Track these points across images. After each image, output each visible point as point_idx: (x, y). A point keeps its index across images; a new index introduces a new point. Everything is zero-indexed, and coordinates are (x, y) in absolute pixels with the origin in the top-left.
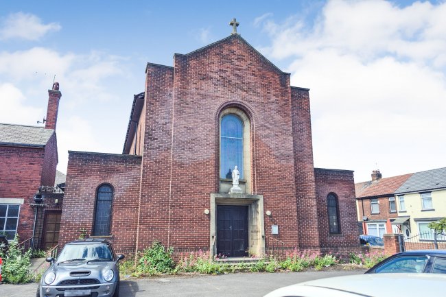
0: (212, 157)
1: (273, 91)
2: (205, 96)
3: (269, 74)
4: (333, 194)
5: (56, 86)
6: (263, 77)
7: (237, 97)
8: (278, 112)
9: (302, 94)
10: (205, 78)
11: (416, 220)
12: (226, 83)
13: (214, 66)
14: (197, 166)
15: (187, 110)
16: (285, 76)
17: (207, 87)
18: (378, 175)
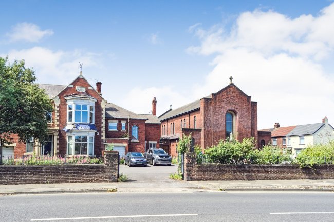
0: (224, 129)
1: (244, 104)
2: (222, 108)
3: (243, 98)
4: (263, 140)
5: (155, 98)
6: (241, 99)
7: (232, 107)
8: (246, 112)
9: (255, 104)
10: (222, 101)
11: (295, 149)
12: (228, 102)
13: (224, 96)
14: (220, 132)
15: (216, 114)
16: (249, 98)
17: (223, 105)
18: (278, 126)
